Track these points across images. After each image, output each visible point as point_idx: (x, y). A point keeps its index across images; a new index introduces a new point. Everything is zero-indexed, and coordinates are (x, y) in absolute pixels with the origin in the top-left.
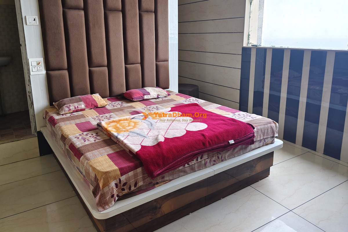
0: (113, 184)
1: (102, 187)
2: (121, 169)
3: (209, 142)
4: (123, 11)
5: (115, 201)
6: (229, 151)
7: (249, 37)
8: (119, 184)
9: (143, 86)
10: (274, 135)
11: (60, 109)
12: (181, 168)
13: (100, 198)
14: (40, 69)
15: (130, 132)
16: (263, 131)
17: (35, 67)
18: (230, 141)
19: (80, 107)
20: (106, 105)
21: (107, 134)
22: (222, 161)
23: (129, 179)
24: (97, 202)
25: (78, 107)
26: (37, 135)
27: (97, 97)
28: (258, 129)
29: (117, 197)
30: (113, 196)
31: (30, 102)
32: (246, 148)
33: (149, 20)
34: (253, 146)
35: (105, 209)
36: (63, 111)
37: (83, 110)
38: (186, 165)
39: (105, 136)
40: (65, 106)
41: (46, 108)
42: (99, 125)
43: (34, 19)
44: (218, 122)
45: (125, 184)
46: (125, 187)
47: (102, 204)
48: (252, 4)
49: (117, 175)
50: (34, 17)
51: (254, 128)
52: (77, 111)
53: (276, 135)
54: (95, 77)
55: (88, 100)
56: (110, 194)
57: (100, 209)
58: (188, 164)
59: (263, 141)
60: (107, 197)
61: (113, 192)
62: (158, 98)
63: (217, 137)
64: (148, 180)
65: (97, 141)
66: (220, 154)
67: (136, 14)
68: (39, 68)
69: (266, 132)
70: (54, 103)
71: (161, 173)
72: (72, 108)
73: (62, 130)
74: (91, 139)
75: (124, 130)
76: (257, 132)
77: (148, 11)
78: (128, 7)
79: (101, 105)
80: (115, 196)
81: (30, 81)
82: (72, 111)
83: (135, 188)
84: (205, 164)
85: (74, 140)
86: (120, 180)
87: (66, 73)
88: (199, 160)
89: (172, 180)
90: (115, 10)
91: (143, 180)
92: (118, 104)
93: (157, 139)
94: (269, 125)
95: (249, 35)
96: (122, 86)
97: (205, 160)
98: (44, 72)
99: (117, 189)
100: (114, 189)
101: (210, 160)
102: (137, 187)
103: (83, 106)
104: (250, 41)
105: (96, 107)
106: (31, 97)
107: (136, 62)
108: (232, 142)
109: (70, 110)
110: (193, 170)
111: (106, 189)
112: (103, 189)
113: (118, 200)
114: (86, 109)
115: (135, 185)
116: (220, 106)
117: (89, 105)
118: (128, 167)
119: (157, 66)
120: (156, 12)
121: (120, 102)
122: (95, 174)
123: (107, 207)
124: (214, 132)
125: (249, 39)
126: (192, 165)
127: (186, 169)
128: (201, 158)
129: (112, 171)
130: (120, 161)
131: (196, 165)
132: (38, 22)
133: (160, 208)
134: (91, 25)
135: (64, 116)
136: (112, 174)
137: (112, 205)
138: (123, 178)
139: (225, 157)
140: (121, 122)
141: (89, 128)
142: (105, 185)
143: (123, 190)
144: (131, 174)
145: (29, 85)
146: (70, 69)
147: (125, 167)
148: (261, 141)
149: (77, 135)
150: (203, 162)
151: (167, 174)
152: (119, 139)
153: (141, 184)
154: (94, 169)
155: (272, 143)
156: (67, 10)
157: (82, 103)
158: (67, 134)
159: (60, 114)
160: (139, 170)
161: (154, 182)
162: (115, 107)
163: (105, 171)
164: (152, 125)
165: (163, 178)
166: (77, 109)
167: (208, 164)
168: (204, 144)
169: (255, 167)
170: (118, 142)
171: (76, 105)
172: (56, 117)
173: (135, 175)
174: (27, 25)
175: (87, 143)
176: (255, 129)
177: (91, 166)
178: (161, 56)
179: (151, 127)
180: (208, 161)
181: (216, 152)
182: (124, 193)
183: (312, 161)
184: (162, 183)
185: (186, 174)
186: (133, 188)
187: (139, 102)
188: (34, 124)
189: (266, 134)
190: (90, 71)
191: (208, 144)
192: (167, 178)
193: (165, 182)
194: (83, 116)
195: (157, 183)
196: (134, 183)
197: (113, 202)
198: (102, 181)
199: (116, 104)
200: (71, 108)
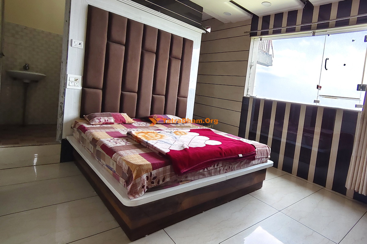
0: (144, 176)
1: (135, 177)
2: (153, 164)
3: (224, 153)
4: (157, 53)
5: (144, 192)
6: (237, 163)
7: (248, 90)
8: (149, 177)
9: (165, 113)
10: (268, 156)
11: (91, 120)
12: (201, 171)
13: (131, 188)
14: (77, 85)
15: (158, 140)
16: (261, 152)
17: (72, 82)
18: (239, 155)
19: (110, 121)
20: (133, 123)
21: (137, 141)
22: (232, 170)
23: (159, 173)
24: (128, 191)
25: (108, 120)
26: (61, 143)
27: (125, 115)
28: (258, 150)
29: (147, 189)
30: (143, 187)
31: (60, 111)
32: (249, 163)
33: (176, 65)
34: (254, 162)
35: (135, 198)
36: (94, 122)
37: (113, 123)
38: (206, 170)
39: (135, 142)
40: (96, 118)
41: (76, 119)
42: (129, 134)
43: (80, 43)
44: (230, 142)
45: (155, 178)
46: (154, 181)
47: (133, 193)
48: (252, 68)
49: (150, 169)
50: (80, 42)
51: (256, 148)
52: (107, 123)
53: (269, 157)
54: (126, 100)
55: (117, 117)
56: (141, 184)
57: (131, 197)
58: (207, 169)
59: (260, 159)
60: (138, 187)
61: (144, 183)
62: (177, 124)
63: (230, 150)
64: (174, 177)
65: (127, 144)
66: (231, 164)
67: (167, 58)
68: (76, 83)
69: (263, 153)
70: (84, 115)
71: (187, 171)
72: (103, 120)
73: (93, 135)
74: (122, 143)
75: (153, 139)
76: (257, 151)
77: (176, 58)
78: (161, 51)
79: (128, 122)
80: (145, 187)
81: (64, 93)
82: (102, 123)
83: (163, 183)
84: (220, 171)
85: (106, 142)
86: (151, 173)
87: (100, 92)
88: (216, 167)
89: (193, 180)
90: (151, 52)
91: (171, 177)
92: (143, 124)
93: (182, 146)
94: (265, 148)
95: (248, 89)
96: (148, 110)
97: (220, 167)
98: (80, 88)
99: (148, 181)
100: (145, 181)
101: (223, 168)
102: (165, 182)
103: (112, 120)
104: (249, 93)
105: (124, 123)
106: (62, 107)
107: (162, 94)
108: (241, 155)
109: (100, 121)
110: (210, 174)
111: (138, 180)
112: (135, 179)
113: (147, 192)
114: (115, 124)
115: (163, 180)
116: (227, 134)
117: (118, 120)
118: (159, 163)
119: (178, 100)
120: (182, 60)
121: (145, 123)
122: (129, 167)
123: (137, 196)
124: (228, 146)
125: (248, 92)
126: (210, 170)
127: (205, 172)
128: (217, 166)
129: (145, 165)
130: (151, 159)
131: (213, 171)
132: (82, 46)
133: (181, 204)
134: (129, 58)
135: (94, 126)
136: (146, 167)
137: (142, 194)
138: (154, 172)
139: (234, 168)
140: (149, 133)
141: (118, 136)
142: (137, 176)
143: (153, 183)
144: (161, 169)
145: (62, 97)
146: (104, 89)
147: (157, 163)
148: (259, 158)
149: (109, 139)
150: (218, 169)
151: (190, 174)
152: (149, 144)
153: (168, 180)
154: (128, 163)
155: (266, 162)
156: (110, 43)
157: (112, 118)
158: (98, 137)
159: (91, 124)
160: (168, 167)
161: (178, 180)
162: (141, 126)
163: (139, 164)
164: (176, 138)
165: (186, 177)
166: (107, 122)
167: (222, 171)
168: (221, 154)
169: (254, 179)
170: (147, 147)
171: (106, 118)
172: (86, 126)
173: (164, 172)
174: (72, 46)
175: (118, 145)
176: (256, 150)
177: (125, 160)
178: (182, 93)
179: (176, 140)
180: (222, 168)
181: (228, 162)
182: (153, 186)
183: (289, 179)
184: (185, 182)
185: (204, 177)
186: (161, 182)
187: (161, 125)
188: (60, 132)
189: (262, 155)
190: (122, 94)
191: (223, 155)
192: (189, 178)
193: (187, 182)
194: (112, 128)
195: (181, 181)
196: (163, 178)
197: (143, 193)
198: (135, 172)
199: (141, 123)
200: (101, 120)
